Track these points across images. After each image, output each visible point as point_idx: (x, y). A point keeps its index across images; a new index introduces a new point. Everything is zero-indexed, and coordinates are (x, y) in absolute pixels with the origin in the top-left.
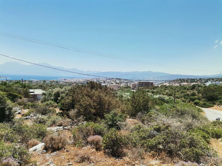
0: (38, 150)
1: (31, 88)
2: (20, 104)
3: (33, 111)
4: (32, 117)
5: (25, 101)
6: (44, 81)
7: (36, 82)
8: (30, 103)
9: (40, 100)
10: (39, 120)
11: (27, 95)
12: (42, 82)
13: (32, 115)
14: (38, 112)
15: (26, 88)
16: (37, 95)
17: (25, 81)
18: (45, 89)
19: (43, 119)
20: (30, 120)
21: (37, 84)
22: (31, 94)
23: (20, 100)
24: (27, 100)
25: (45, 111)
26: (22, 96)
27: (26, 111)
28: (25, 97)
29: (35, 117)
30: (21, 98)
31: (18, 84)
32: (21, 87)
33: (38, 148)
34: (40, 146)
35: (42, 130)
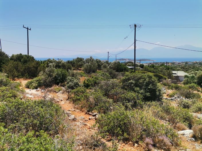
0: (186, 135)
1: (174, 70)
2: (165, 85)
3: (177, 93)
4: (176, 98)
5: (169, 82)
6: (186, 63)
7: (178, 64)
8: (173, 84)
9: (182, 82)
10: (183, 103)
11: (170, 76)
12: (184, 64)
13: (176, 96)
14: (182, 94)
15: (170, 70)
16: (179, 76)
17: (168, 63)
18: (187, 71)
19: (187, 103)
20: (174, 101)
21: (179, 65)
22: (174, 75)
23: (164, 81)
24: (171, 82)
25: (189, 95)
26: (166, 77)
27: (170, 92)
28: (169, 78)
29: (179, 99)
30: (165, 79)
31: (163, 66)
32: (165, 69)
33: (186, 134)
34: (188, 132)
35: (188, 116)
